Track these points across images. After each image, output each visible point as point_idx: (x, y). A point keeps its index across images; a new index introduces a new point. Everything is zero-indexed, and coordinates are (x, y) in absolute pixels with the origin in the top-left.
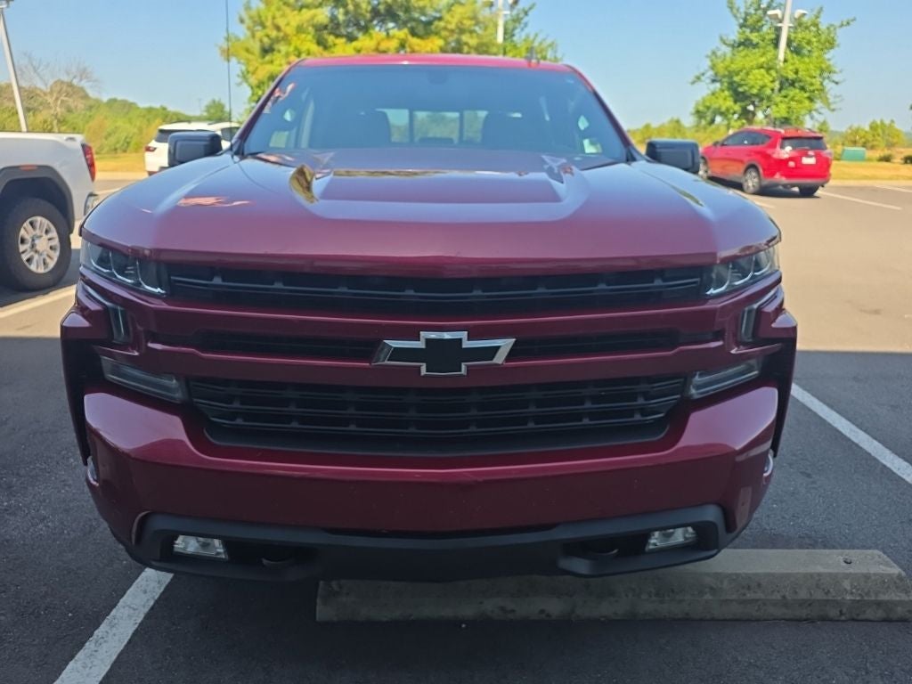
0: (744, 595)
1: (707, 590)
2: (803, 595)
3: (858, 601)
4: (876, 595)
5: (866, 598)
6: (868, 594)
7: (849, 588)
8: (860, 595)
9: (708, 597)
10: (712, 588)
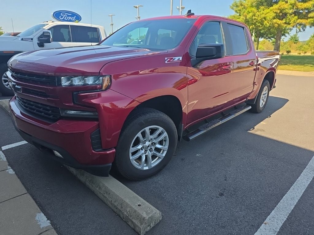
0: (104, 194)
1: (99, 187)
2: (116, 204)
3: (127, 217)
4: (133, 218)
5: (129, 217)
6: (131, 216)
7: (128, 211)
8: (129, 215)
9: (98, 189)
10: (100, 187)
